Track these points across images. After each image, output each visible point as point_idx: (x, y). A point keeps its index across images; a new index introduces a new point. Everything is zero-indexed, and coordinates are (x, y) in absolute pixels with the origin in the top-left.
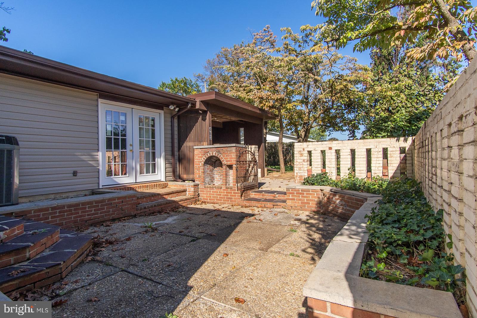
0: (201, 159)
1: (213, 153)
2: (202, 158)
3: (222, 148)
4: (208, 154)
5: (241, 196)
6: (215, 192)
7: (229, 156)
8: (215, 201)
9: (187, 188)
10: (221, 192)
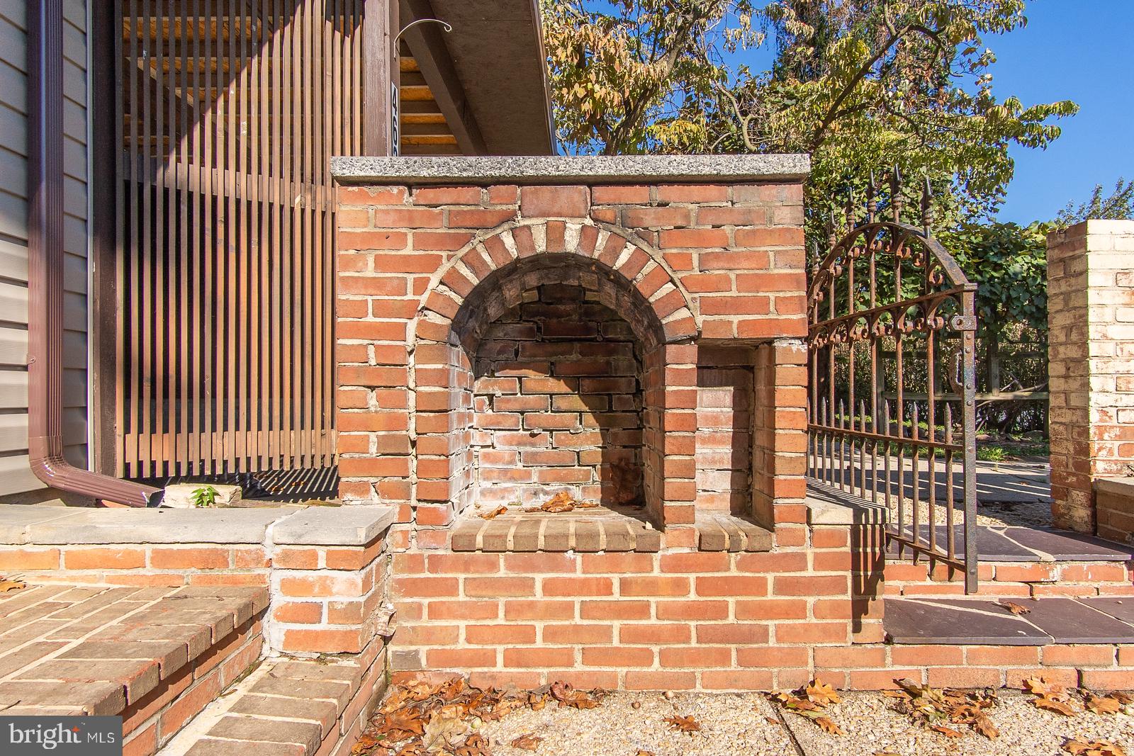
0: (421, 286)
1: (555, 233)
2: (434, 280)
3: (659, 193)
4: (508, 240)
5: (859, 609)
6: (583, 587)
7: (732, 258)
8: (579, 667)
9: (275, 579)
10: (652, 587)
